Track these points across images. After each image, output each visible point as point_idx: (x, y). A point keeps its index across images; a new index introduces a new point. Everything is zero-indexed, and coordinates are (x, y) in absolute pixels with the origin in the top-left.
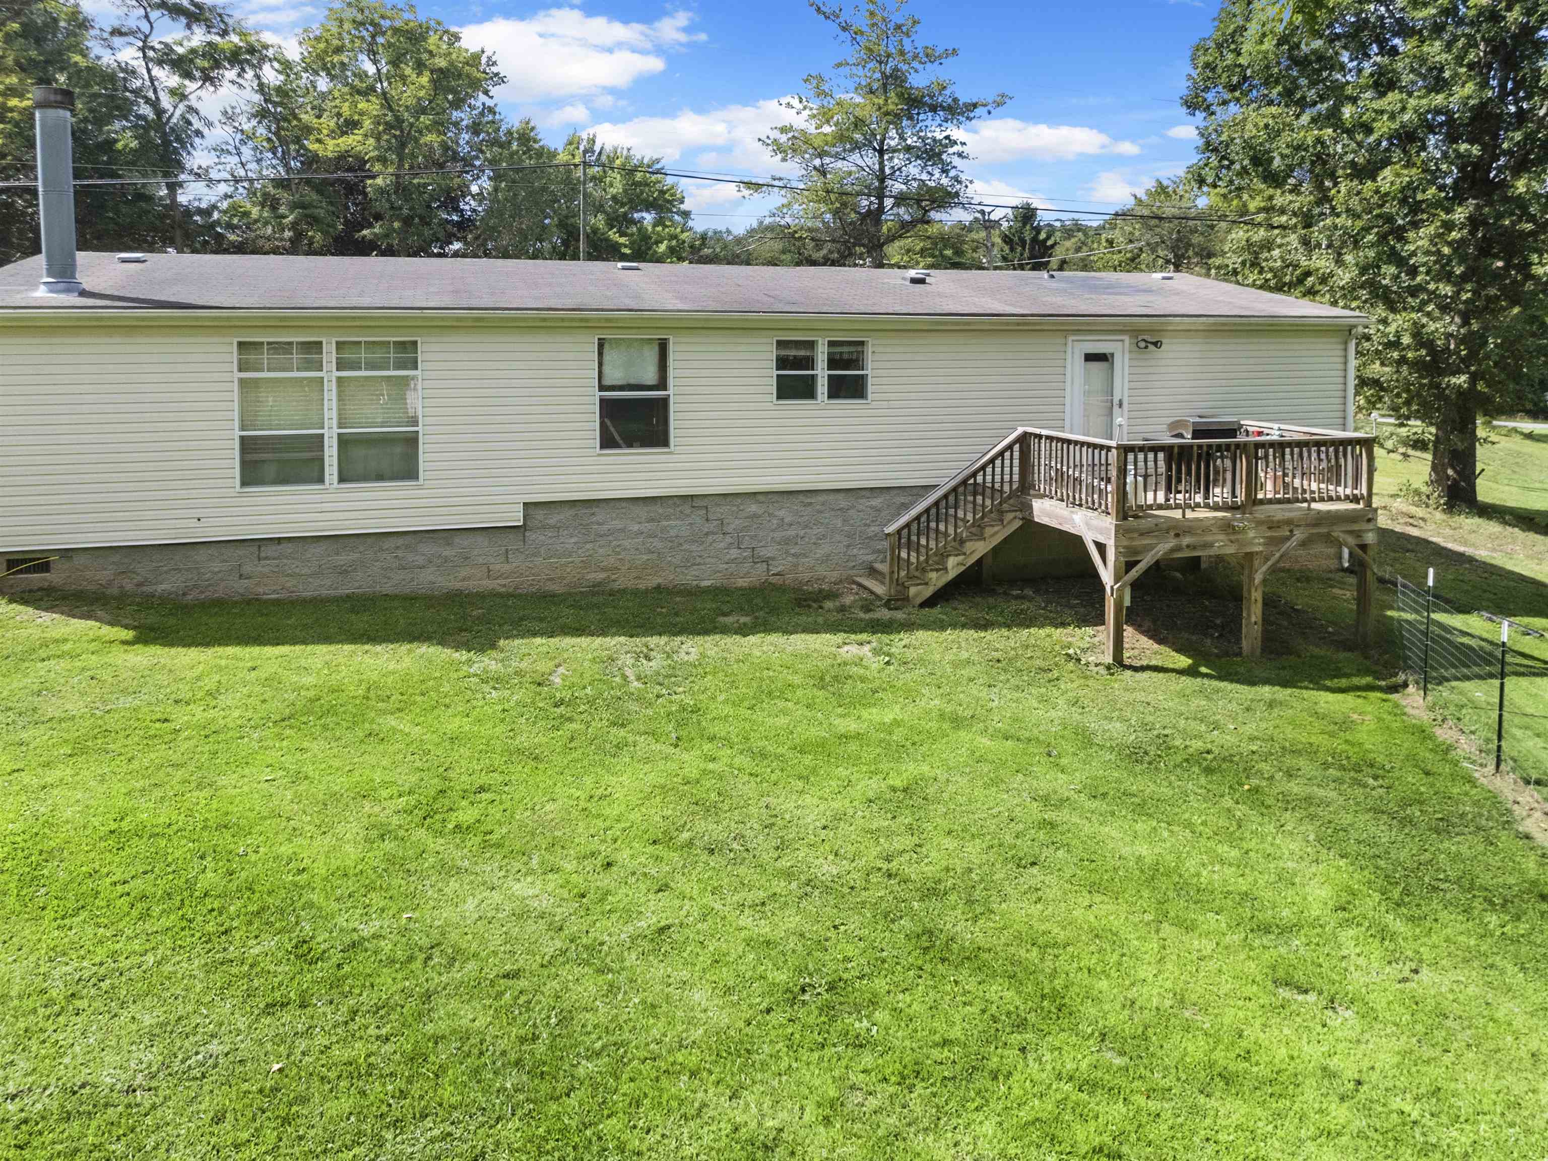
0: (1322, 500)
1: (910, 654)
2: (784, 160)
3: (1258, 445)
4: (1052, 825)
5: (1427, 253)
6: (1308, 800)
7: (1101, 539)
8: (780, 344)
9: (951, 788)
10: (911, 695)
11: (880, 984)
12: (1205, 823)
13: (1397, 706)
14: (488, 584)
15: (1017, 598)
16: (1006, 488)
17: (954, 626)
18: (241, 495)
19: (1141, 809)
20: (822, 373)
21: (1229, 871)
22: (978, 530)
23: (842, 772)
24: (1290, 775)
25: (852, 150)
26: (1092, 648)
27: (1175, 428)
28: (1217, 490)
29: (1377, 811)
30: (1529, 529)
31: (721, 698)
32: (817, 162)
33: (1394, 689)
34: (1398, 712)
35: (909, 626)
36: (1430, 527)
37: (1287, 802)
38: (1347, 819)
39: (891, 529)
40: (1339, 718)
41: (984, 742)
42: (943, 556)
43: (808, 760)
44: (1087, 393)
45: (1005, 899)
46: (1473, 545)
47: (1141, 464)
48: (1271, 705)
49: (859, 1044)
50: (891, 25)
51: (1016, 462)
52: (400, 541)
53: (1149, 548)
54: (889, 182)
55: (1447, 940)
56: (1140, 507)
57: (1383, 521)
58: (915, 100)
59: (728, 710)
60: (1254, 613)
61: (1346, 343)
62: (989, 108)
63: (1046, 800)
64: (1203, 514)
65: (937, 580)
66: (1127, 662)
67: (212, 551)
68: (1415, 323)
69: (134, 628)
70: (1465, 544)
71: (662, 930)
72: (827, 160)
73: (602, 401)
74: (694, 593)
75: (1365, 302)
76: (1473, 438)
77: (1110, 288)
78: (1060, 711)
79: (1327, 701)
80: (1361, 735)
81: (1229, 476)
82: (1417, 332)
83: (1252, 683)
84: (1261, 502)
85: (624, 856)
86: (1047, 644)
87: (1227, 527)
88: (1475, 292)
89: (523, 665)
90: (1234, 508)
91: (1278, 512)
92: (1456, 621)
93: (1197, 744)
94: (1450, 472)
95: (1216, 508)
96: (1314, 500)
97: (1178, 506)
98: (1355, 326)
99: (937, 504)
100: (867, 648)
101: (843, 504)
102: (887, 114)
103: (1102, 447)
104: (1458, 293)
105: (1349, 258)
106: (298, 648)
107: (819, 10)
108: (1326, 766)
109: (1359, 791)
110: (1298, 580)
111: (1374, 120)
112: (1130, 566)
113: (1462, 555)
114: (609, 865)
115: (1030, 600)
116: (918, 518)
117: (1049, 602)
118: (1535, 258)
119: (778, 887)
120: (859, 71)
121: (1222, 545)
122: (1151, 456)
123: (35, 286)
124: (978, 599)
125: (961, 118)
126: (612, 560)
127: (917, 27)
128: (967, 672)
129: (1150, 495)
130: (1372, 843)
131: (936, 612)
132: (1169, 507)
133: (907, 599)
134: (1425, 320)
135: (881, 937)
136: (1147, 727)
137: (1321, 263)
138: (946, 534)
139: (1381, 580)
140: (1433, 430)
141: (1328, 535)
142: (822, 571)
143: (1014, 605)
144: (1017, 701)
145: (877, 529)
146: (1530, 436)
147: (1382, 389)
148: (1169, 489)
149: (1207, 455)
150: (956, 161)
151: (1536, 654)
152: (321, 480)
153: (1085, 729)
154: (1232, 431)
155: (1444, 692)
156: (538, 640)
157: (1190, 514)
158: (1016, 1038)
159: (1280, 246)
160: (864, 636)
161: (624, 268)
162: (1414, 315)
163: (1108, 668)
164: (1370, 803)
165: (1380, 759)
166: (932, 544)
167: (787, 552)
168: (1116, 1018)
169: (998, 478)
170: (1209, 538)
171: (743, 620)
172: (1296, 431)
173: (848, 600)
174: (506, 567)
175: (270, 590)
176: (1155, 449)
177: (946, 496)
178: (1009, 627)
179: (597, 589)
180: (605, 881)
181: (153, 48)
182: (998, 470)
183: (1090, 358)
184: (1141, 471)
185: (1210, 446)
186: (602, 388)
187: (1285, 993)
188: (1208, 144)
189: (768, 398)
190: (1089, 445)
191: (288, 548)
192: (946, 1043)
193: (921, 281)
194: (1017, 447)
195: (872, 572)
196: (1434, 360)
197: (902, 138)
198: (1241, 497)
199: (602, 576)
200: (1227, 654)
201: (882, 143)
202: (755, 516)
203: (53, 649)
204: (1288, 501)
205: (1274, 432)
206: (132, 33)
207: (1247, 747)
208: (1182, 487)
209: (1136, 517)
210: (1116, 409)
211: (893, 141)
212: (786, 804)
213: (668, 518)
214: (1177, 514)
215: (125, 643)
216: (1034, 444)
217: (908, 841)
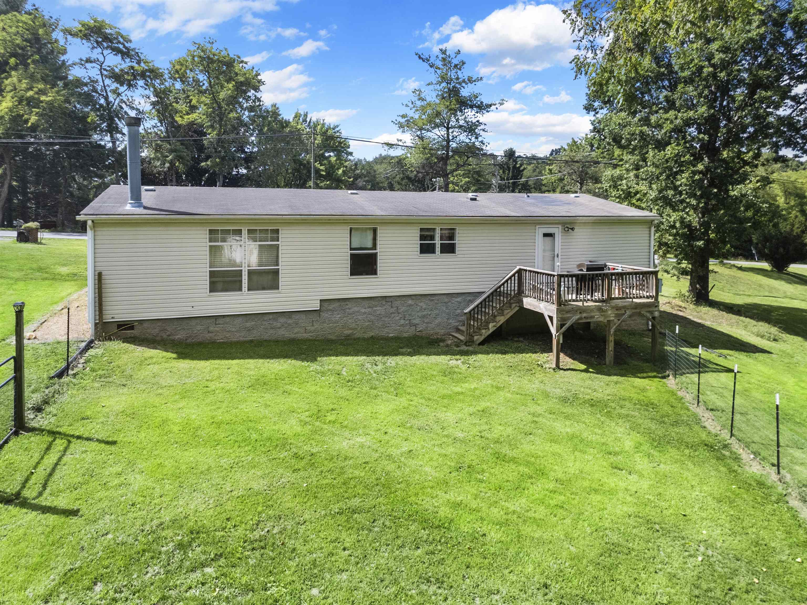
0: (637, 298)
1: (477, 364)
2: (403, 132)
3: (612, 274)
4: (536, 422)
5: (686, 185)
6: (627, 416)
7: (551, 315)
8: (422, 230)
9: (499, 410)
10: (479, 379)
11: (485, 467)
12: (590, 422)
13: (664, 383)
14: (306, 336)
15: (517, 341)
16: (513, 293)
17: (493, 352)
18: (210, 296)
19: (567, 417)
20: (438, 242)
21: (598, 437)
22: (501, 312)
23: (459, 405)
24: (621, 407)
25: (434, 128)
26: (547, 362)
27: (580, 266)
28: (596, 294)
29: (652, 419)
30: (730, 313)
31: (408, 380)
32: (419, 133)
33: (664, 377)
34: (665, 385)
35: (475, 353)
36: (688, 311)
37: (620, 416)
38: (640, 421)
39: (467, 311)
40: (642, 387)
41: (509, 395)
42: (487, 323)
43: (445, 401)
44: (544, 251)
45: (522, 444)
46: (705, 320)
47: (566, 283)
48: (616, 383)
49: (481, 481)
50: (453, 65)
51: (516, 281)
52: (271, 317)
53: (569, 318)
54: (451, 143)
55: (671, 457)
56: (566, 301)
57: (662, 308)
58: (464, 102)
59: (412, 384)
60: (611, 346)
61: (650, 228)
62: (496, 106)
63: (534, 415)
64: (590, 304)
65: (485, 333)
66: (561, 367)
67: (198, 321)
68: (681, 217)
69: (176, 353)
70: (702, 319)
71: (410, 451)
72: (423, 132)
73: (352, 255)
74: (387, 339)
75: (661, 206)
76: (707, 271)
77: (552, 203)
78: (537, 385)
79: (638, 382)
80: (649, 394)
81: (601, 288)
82: (682, 220)
83: (609, 375)
84: (614, 299)
85: (390, 431)
86: (530, 360)
87: (600, 309)
88: (705, 203)
89: (330, 367)
90: (603, 301)
91: (620, 303)
92: (692, 351)
93: (587, 397)
94: (698, 286)
95: (596, 301)
96: (634, 298)
97: (581, 300)
98: (654, 220)
99: (485, 300)
100: (459, 362)
101: (446, 300)
102: (451, 109)
103: (551, 275)
104: (698, 204)
105: (654, 186)
106: (242, 361)
107: (420, 57)
108: (635, 404)
109: (646, 413)
110: (630, 334)
111: (664, 123)
112: (562, 326)
113: (699, 324)
114: (386, 433)
115: (522, 342)
116: (477, 306)
117: (530, 343)
118: (730, 187)
119: (445, 440)
120: (438, 87)
121: (598, 317)
122: (570, 279)
123: (125, 203)
124: (501, 342)
125: (484, 111)
126: (354, 325)
127: (465, 66)
128: (500, 370)
129: (570, 296)
130: (649, 429)
131: (485, 347)
132: (577, 301)
133: (473, 342)
134: (685, 216)
135: (482, 454)
136: (569, 391)
137: (643, 188)
138: (489, 313)
139: (661, 333)
140: (690, 266)
141: (640, 313)
142: (437, 330)
143: (516, 345)
144: (520, 381)
145: (459, 311)
146: (740, 268)
147: (669, 247)
148: (577, 294)
149: (593, 278)
150: (482, 133)
151: (722, 364)
152: (240, 289)
153: (546, 391)
154: (601, 268)
155: (683, 378)
156: (333, 358)
157: (585, 304)
158: (529, 481)
159: (626, 179)
160: (458, 357)
161: (352, 194)
162: (681, 213)
163: (554, 369)
164: (650, 416)
165: (656, 402)
166: (483, 318)
167: (424, 322)
168: (560, 475)
169: (509, 289)
170: (593, 314)
171: (409, 350)
172: (628, 268)
173: (449, 342)
174: (313, 328)
175: (220, 338)
176: (572, 276)
177: (488, 297)
178: (514, 353)
179: (348, 337)
180: (387, 437)
181: (105, 69)
182: (509, 285)
183: (545, 235)
184: (567, 286)
185: (593, 275)
186: (351, 249)
187: (616, 470)
188: (595, 128)
189: (416, 253)
190: (546, 274)
191: (228, 320)
192: (507, 481)
193: (475, 199)
194: (517, 275)
195: (458, 330)
196: (691, 234)
197: (457, 120)
198: (605, 296)
199: (351, 331)
200: (600, 364)
201: (448, 125)
202: (411, 305)
203: (150, 361)
204: (624, 298)
205: (619, 268)
206: (94, 61)
207: (606, 398)
208: (582, 293)
209: (564, 305)
210: (556, 258)
211: (453, 123)
212: (441, 415)
213: (376, 306)
214: (580, 304)
215: (174, 358)
216: (524, 273)
217: (487, 427)
